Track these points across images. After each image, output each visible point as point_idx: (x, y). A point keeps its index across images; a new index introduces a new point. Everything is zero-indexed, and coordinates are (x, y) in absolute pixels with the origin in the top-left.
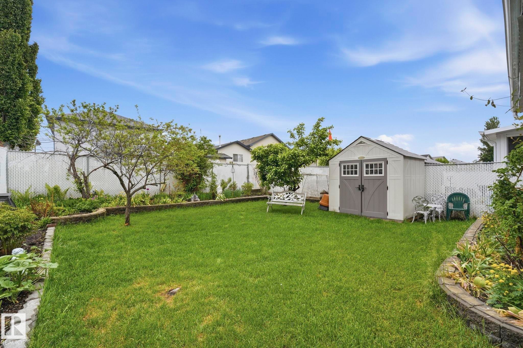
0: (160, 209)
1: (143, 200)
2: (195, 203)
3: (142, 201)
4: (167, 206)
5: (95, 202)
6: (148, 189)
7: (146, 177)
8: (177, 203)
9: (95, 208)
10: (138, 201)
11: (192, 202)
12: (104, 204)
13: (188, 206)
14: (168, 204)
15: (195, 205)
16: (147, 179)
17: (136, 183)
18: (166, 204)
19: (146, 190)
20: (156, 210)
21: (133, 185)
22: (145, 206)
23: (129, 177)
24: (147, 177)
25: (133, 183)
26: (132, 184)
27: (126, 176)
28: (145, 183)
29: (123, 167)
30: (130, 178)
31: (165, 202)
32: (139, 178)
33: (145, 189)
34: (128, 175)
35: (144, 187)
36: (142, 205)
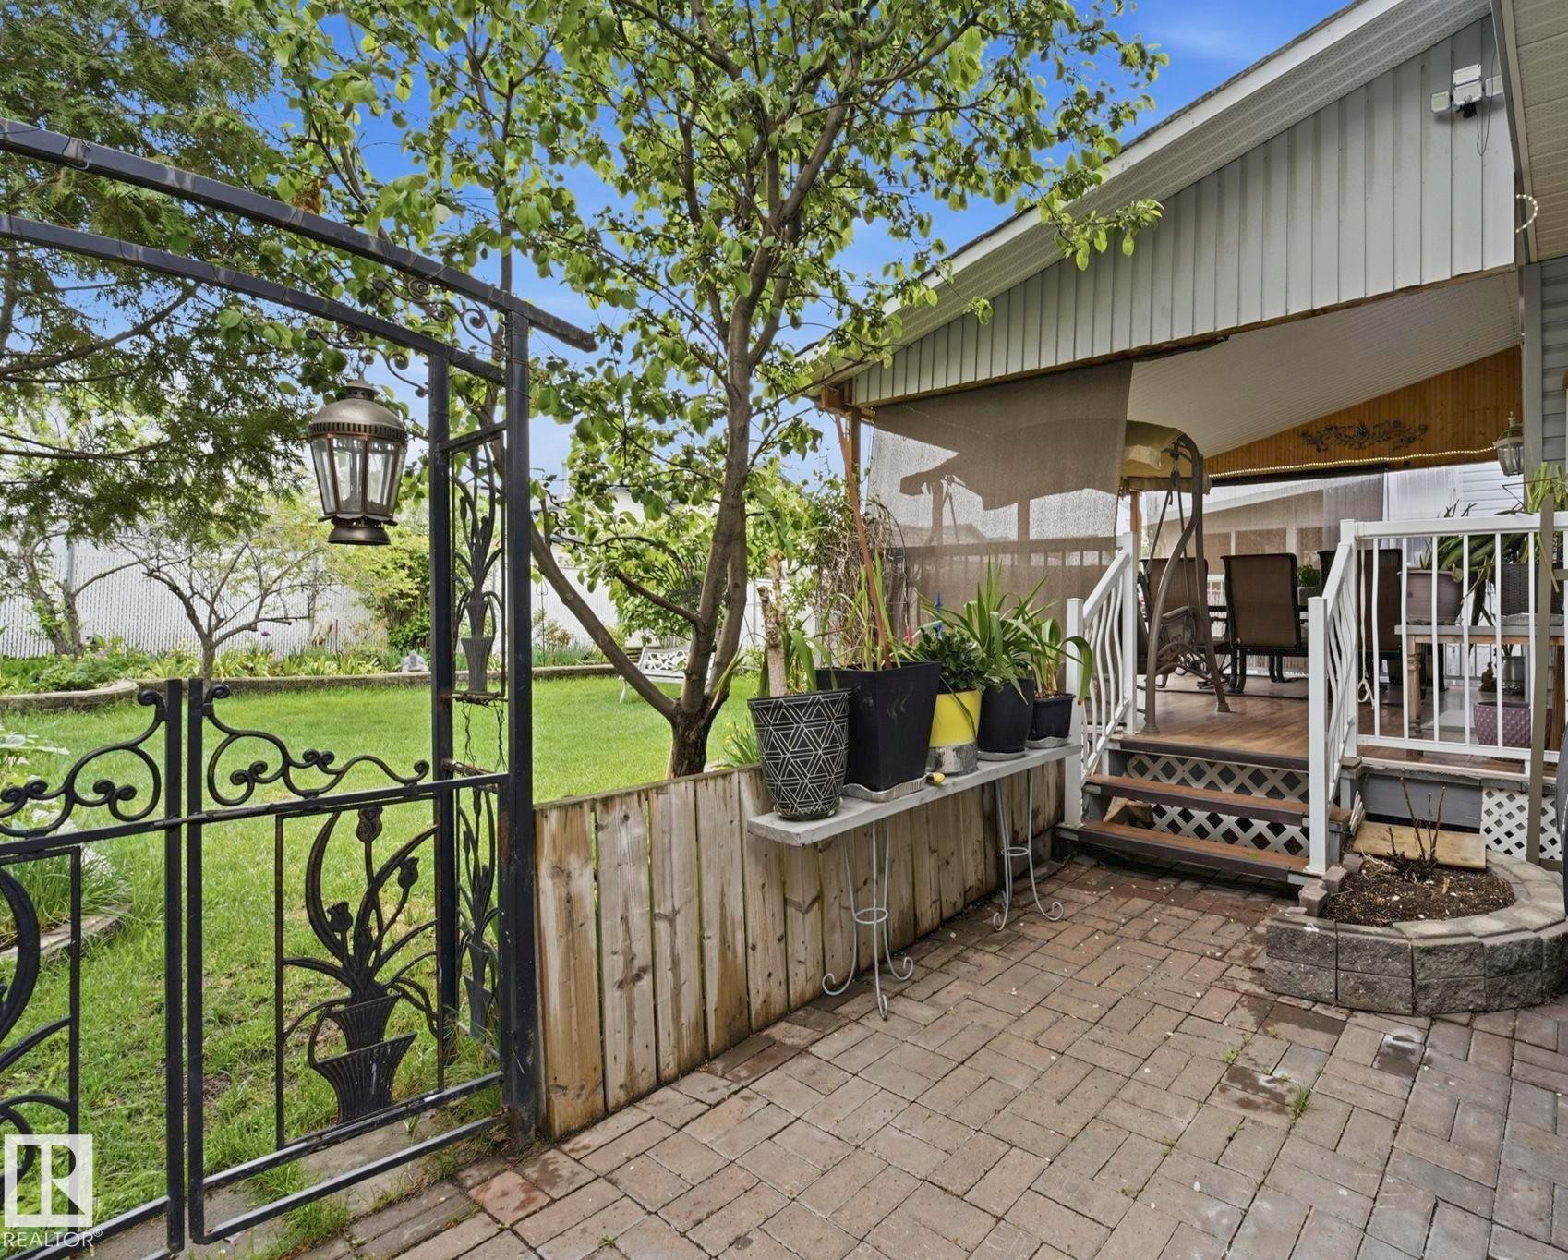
0: (299, 687)
1: (251, 665)
2: (411, 678)
3: (246, 667)
4: (322, 681)
5: (105, 664)
6: (265, 634)
7: (259, 600)
8: (353, 676)
9: (103, 679)
10: (233, 665)
11: (405, 672)
12: (130, 672)
13: (386, 684)
14: (325, 678)
15: (411, 683)
16: (261, 607)
17: (229, 616)
18: (321, 677)
19: (257, 636)
20: (288, 690)
21: (220, 620)
22: (254, 679)
23: (210, 599)
24: (262, 601)
25: (222, 616)
26: (218, 617)
27: (202, 597)
28: (257, 617)
29: (196, 575)
30: (214, 601)
31: (316, 672)
32: (238, 602)
33: (255, 630)
34: (208, 595)
35: (252, 627)
36: (246, 677)
